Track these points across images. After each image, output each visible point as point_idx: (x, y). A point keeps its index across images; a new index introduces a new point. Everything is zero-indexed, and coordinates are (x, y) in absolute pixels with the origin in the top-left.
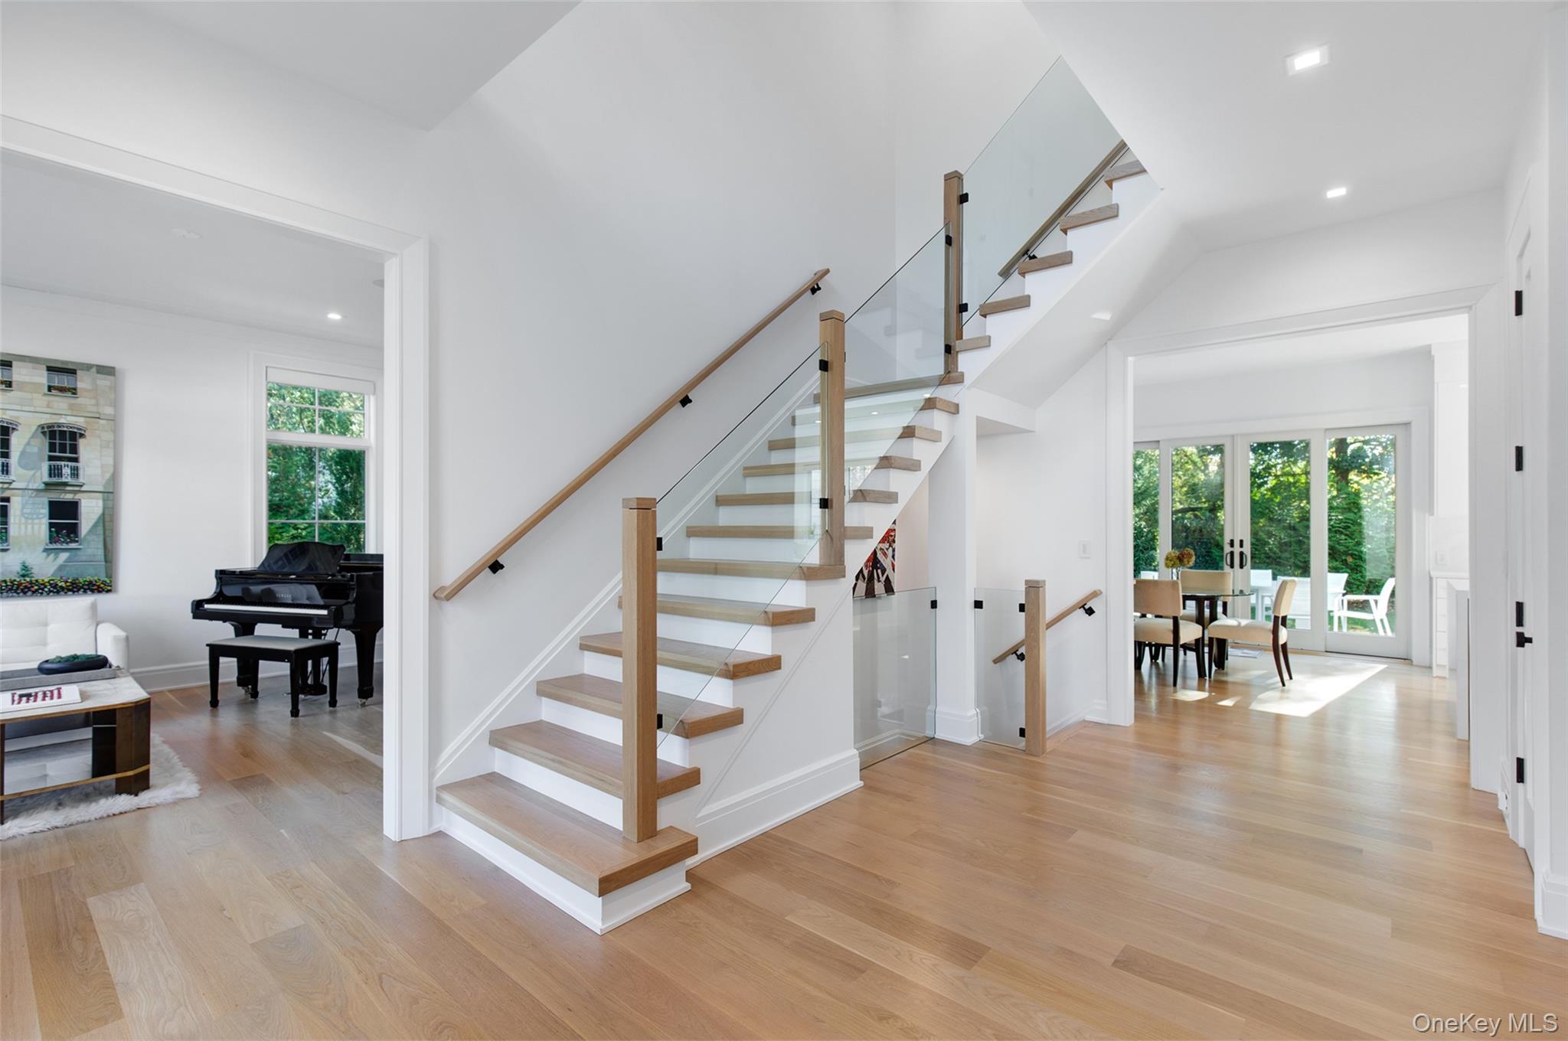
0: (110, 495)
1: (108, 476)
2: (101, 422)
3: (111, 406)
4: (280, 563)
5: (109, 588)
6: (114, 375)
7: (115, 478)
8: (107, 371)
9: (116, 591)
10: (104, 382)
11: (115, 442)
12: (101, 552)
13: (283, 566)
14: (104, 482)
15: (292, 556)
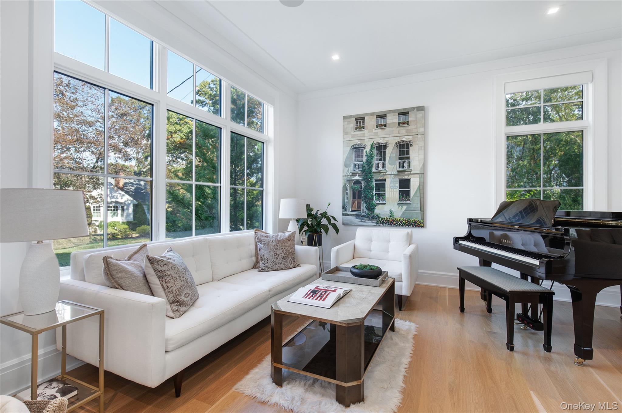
0: (423, 175)
1: (421, 164)
2: (419, 136)
3: (422, 127)
4: (517, 218)
5: (422, 225)
6: (424, 110)
7: (424, 166)
8: (421, 109)
9: (426, 227)
10: (420, 115)
11: (424, 146)
12: (419, 206)
13: (519, 220)
14: (420, 168)
15: (525, 213)
